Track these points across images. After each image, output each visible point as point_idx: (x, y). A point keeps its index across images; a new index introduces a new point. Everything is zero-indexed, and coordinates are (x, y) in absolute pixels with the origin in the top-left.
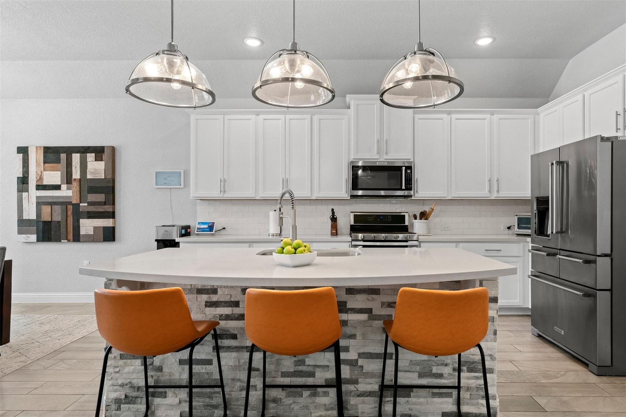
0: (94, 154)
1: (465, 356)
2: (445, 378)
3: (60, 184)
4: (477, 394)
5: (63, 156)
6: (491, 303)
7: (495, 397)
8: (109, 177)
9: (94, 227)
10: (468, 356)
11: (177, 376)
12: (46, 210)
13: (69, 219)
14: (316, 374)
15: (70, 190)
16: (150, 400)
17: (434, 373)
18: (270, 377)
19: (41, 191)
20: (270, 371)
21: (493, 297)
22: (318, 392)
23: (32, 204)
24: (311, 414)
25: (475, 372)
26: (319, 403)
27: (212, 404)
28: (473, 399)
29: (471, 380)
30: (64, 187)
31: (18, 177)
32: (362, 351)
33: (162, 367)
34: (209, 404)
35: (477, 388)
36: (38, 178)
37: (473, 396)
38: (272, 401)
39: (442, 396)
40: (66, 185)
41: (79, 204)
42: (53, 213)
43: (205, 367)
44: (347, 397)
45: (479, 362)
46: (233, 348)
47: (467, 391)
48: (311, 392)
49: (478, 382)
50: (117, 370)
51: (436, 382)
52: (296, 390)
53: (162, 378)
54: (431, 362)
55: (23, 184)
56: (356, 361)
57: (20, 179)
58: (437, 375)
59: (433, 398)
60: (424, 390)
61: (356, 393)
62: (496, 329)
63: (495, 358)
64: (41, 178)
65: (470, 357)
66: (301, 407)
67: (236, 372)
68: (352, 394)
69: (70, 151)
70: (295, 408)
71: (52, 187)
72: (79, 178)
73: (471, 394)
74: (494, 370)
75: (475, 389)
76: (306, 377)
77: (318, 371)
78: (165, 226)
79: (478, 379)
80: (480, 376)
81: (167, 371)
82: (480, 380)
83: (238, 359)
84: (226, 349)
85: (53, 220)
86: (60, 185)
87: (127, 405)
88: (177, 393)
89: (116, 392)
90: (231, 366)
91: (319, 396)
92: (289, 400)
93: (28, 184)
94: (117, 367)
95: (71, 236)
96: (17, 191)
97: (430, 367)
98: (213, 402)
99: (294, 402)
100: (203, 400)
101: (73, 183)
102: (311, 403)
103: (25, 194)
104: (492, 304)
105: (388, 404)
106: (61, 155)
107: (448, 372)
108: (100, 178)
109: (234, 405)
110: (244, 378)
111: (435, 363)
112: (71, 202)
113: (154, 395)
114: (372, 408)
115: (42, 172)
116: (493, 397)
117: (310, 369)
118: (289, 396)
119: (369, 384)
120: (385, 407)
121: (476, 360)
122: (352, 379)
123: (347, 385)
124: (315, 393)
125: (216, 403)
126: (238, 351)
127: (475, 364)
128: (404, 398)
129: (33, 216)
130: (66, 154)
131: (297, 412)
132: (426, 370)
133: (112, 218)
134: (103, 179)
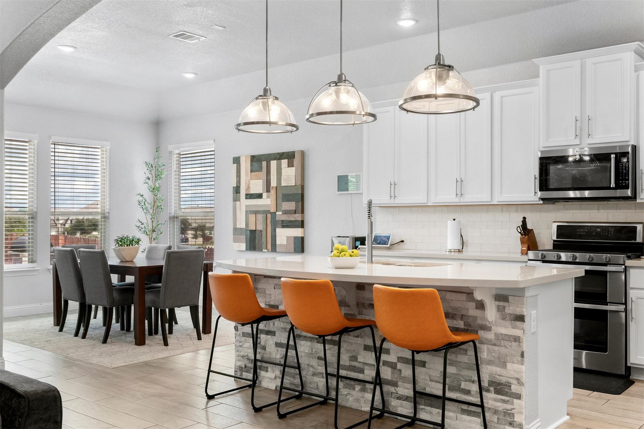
0: (287, 160)
1: (492, 376)
2: (472, 396)
3: (262, 192)
4: (504, 419)
5: (264, 164)
6: (517, 322)
7: (522, 426)
8: (299, 183)
9: (287, 237)
10: (494, 375)
11: (274, 356)
12: (252, 217)
13: (268, 227)
14: (365, 371)
15: (269, 198)
16: (259, 373)
17: (462, 388)
18: (332, 368)
19: (249, 200)
20: (332, 363)
21: (520, 315)
22: (367, 388)
23: (243, 213)
24: (361, 407)
25: (502, 395)
26: (367, 398)
27: (295, 383)
28: (500, 424)
29: (498, 403)
30: (265, 195)
31: (233, 187)
32: (400, 355)
33: (265, 346)
34: (293, 383)
35: (505, 412)
36: (247, 187)
37: (500, 420)
38: (334, 389)
39: (470, 415)
40: (266, 193)
41: (276, 212)
42: (257, 222)
43: (290, 351)
44: (389, 397)
45: (505, 384)
46: (308, 338)
47: (494, 414)
48: (362, 387)
49: (504, 406)
50: (241, 344)
51: (464, 398)
52: (350, 383)
53: (265, 356)
54: (459, 376)
55: (237, 193)
56: (396, 364)
57: (235, 188)
58: (465, 391)
59: (462, 414)
60: (453, 404)
61: (396, 396)
62: (523, 351)
63: (522, 383)
64: (248, 188)
65: (497, 378)
66: (354, 399)
67: (310, 359)
68: (393, 395)
69: (269, 158)
70: (350, 399)
71: (256, 195)
72: (276, 185)
73: (498, 418)
74: (521, 396)
75: (503, 413)
76: (357, 372)
77: (367, 368)
78: (340, 237)
79: (505, 403)
80: (507, 399)
81: (269, 350)
82: (507, 405)
83: (311, 348)
84: (304, 338)
85: (257, 229)
86: (262, 194)
87: (246, 373)
88: (274, 370)
89: (240, 361)
90: (307, 353)
91: (367, 392)
92: (345, 391)
93: (240, 193)
94: (241, 342)
95: (269, 247)
96: (232, 200)
97: (459, 381)
98: (295, 381)
99: (349, 393)
100: (289, 378)
101: (271, 191)
102: (361, 397)
103: (238, 203)
104: (519, 322)
105: (422, 411)
106: (263, 162)
107: (476, 390)
108: (291, 185)
109: (309, 387)
110: (315, 365)
111: (463, 378)
112: (270, 211)
113: (261, 368)
114: (409, 413)
115: (249, 181)
116: (520, 425)
117: (360, 366)
118: (345, 388)
119: (407, 389)
120: (420, 415)
121: (503, 382)
122: (392, 381)
123: (388, 386)
124: (364, 388)
125: (297, 383)
126: (311, 341)
127: (502, 386)
128: (436, 409)
129: (243, 226)
130: (266, 162)
131: (351, 404)
132: (455, 384)
133: (302, 228)
134: (294, 186)
